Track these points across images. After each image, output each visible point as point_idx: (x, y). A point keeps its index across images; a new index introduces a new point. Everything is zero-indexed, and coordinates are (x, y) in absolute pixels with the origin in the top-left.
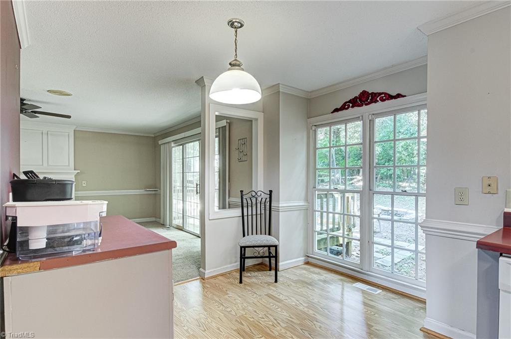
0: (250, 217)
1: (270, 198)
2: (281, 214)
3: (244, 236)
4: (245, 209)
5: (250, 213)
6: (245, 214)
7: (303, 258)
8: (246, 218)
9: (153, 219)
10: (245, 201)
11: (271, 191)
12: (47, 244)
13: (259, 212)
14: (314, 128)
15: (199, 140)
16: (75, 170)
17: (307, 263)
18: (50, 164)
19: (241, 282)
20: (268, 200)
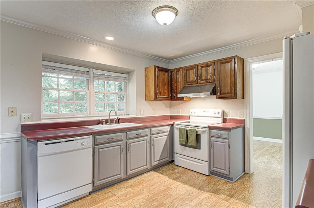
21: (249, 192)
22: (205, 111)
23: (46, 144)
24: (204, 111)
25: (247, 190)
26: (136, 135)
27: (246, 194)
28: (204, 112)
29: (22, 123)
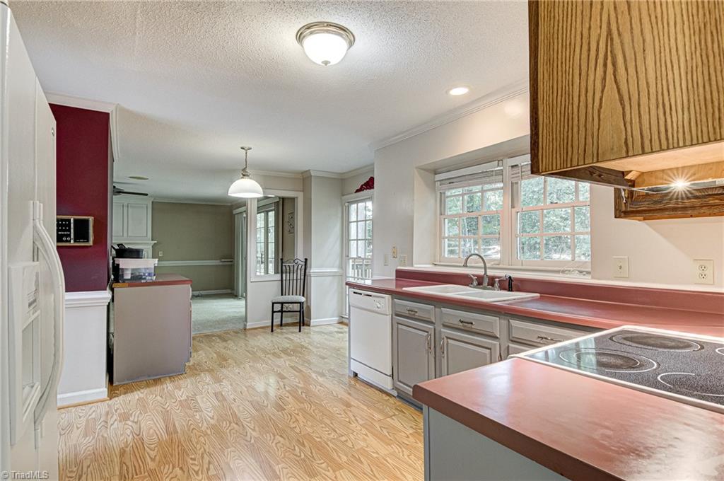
0: (288, 282)
1: (306, 265)
2: (312, 278)
3: (282, 295)
4: (284, 275)
5: (288, 278)
6: (284, 278)
7: (337, 318)
8: (284, 282)
9: (229, 291)
10: (284, 268)
11: (306, 259)
12: (131, 277)
13: (299, 278)
14: (347, 204)
15: (263, 212)
16: (152, 240)
17: (341, 323)
18: (129, 235)
19: (272, 331)
20: (303, 267)
21: (151, 458)
23: (354, 293)
25: (157, 457)
26: (462, 322)
27: (151, 450)
29: (399, 268)
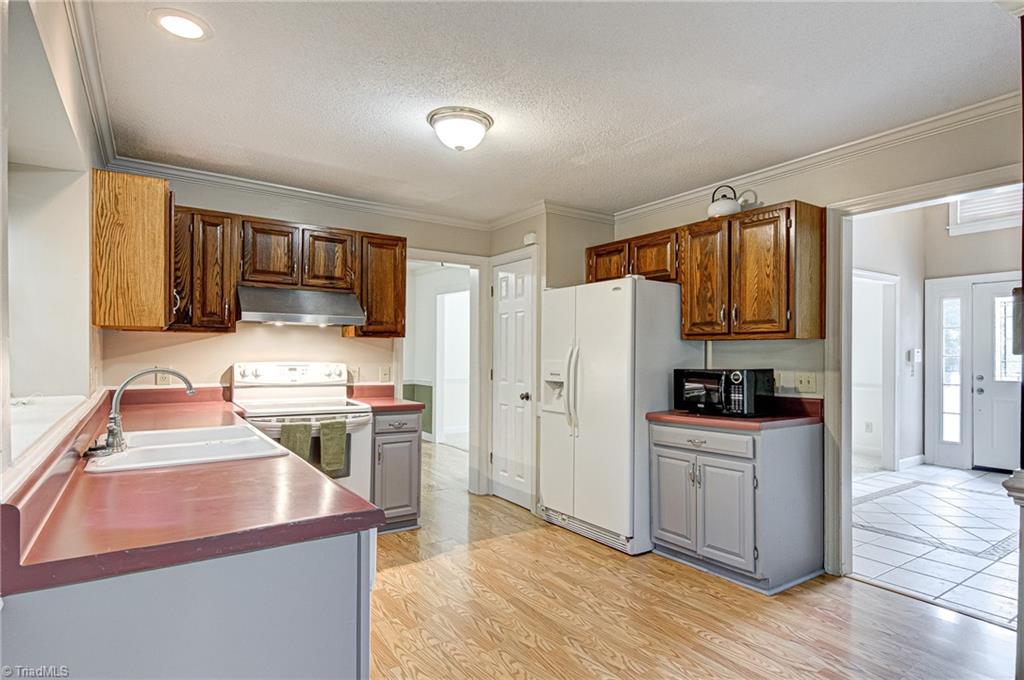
22: (295, 369)
24: (291, 369)
28: (293, 372)
